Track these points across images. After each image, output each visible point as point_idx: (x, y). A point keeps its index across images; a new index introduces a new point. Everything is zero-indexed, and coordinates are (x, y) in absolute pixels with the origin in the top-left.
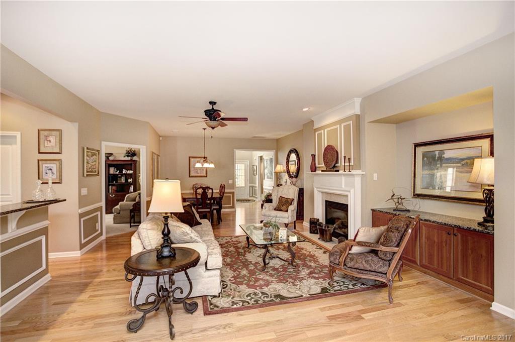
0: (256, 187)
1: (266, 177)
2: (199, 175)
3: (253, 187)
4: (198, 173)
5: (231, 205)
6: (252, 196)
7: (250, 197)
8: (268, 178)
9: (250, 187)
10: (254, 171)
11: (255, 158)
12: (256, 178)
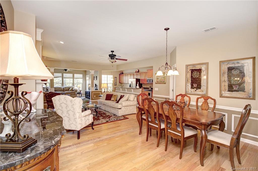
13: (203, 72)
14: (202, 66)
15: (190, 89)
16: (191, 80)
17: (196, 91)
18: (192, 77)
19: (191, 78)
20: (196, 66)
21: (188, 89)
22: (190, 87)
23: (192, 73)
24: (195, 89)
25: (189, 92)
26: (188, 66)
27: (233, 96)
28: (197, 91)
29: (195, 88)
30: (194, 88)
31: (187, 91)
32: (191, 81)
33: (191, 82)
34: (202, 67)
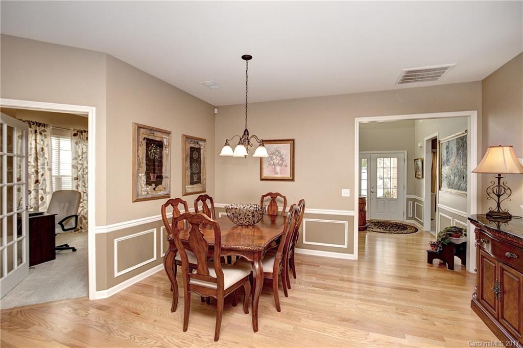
0: (420, 202)
1: (444, 184)
2: (278, 176)
3: (414, 200)
4: (277, 173)
5: (345, 246)
6: (413, 218)
7: (408, 218)
8: (450, 185)
9: (408, 200)
10: (416, 170)
11: (419, 145)
12: (421, 185)
13: (166, 150)
14: (164, 136)
15: (143, 186)
16: (147, 164)
17: (154, 189)
18: (147, 156)
19: (146, 160)
20: (156, 133)
21: (140, 187)
22: (145, 183)
23: (147, 146)
24: (154, 186)
25: (143, 193)
26: (140, 128)
27: (195, 191)
28: (157, 189)
29: (153, 182)
30: (150, 185)
31: (140, 193)
32: (145, 166)
33: (147, 168)
34: (163, 138)
